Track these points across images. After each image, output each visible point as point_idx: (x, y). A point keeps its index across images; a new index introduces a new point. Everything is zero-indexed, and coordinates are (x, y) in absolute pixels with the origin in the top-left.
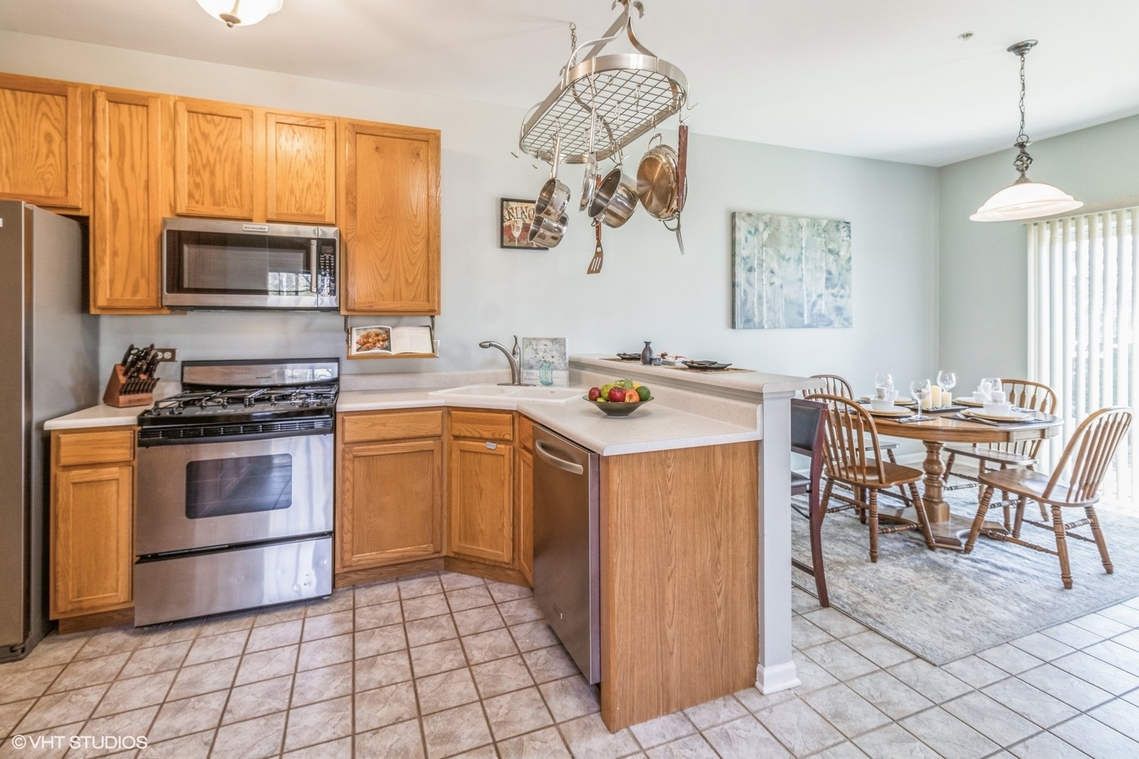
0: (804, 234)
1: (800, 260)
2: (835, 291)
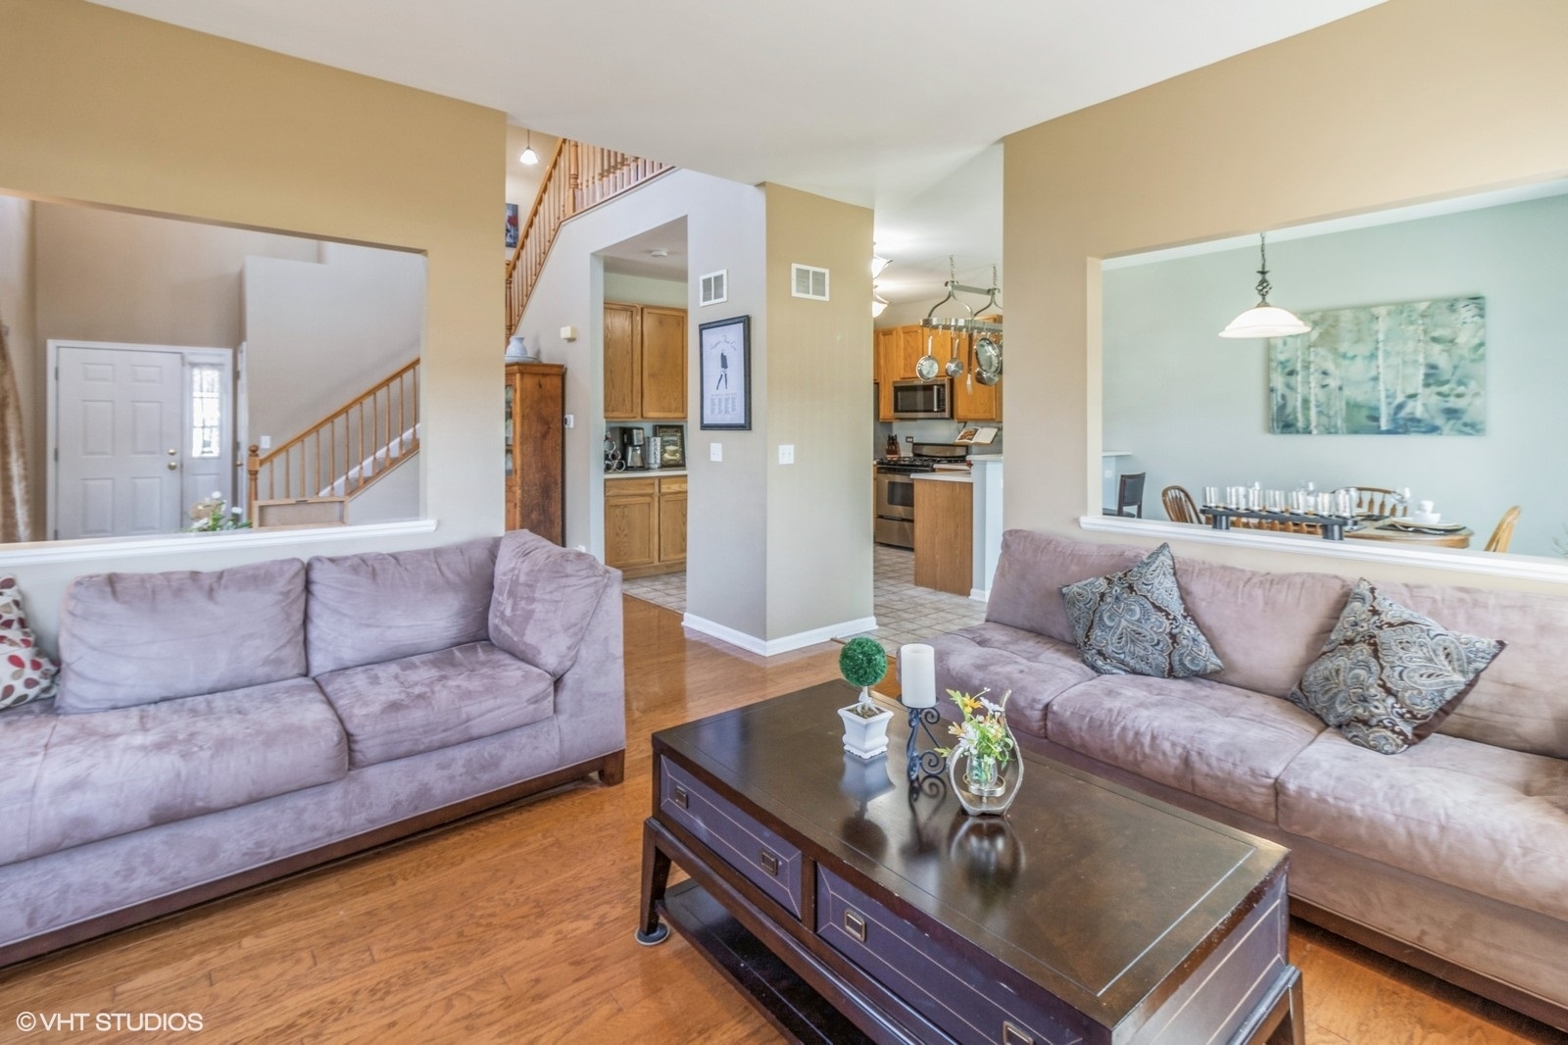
0: (1382, 326)
1: (1373, 356)
2: (1445, 389)
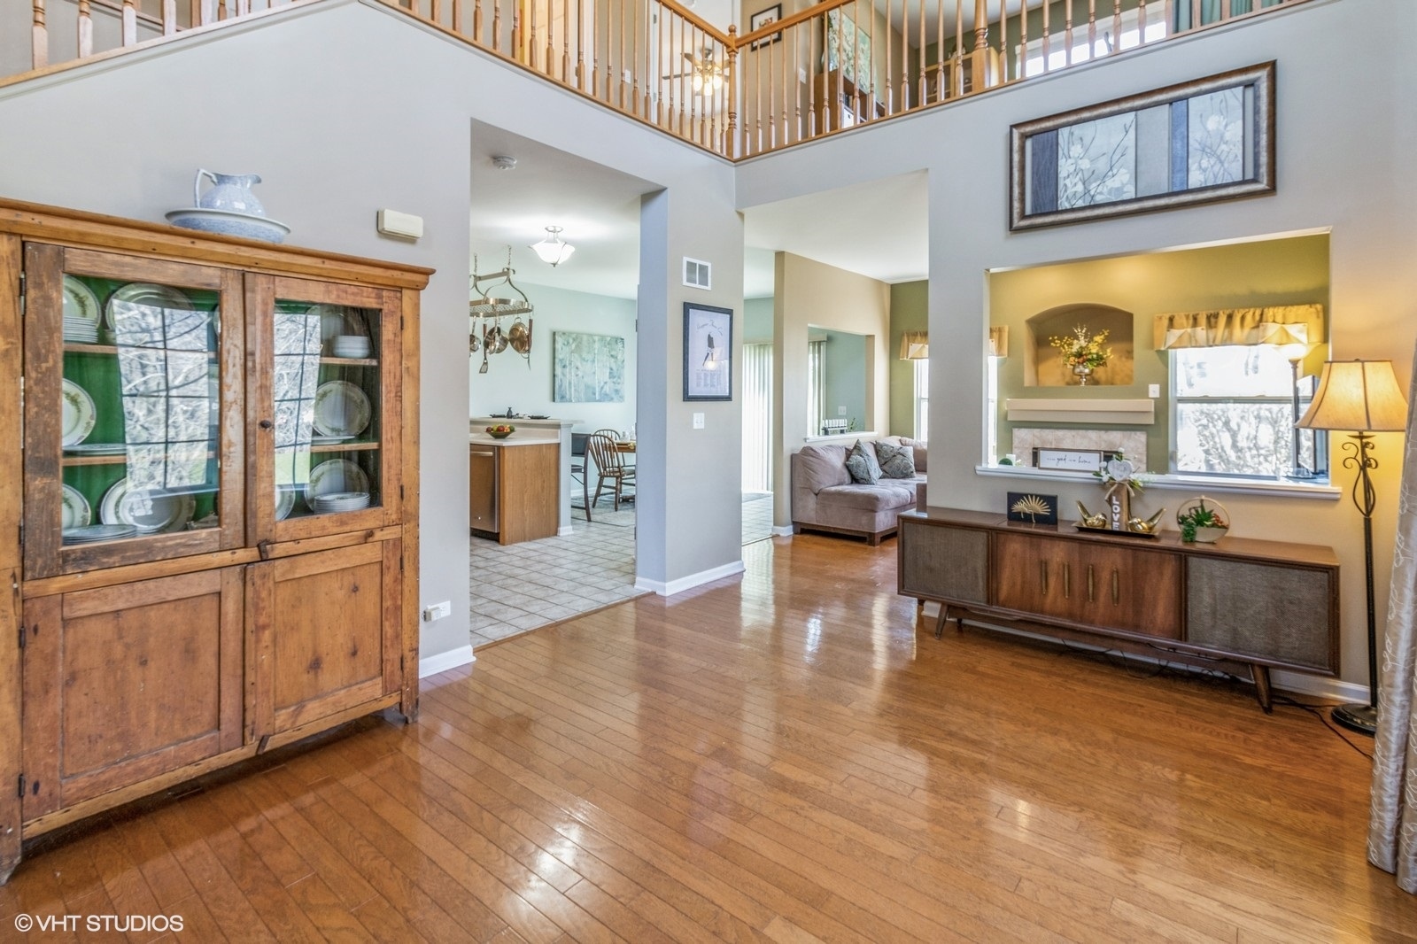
0: (597, 345)
1: (594, 361)
2: (615, 380)
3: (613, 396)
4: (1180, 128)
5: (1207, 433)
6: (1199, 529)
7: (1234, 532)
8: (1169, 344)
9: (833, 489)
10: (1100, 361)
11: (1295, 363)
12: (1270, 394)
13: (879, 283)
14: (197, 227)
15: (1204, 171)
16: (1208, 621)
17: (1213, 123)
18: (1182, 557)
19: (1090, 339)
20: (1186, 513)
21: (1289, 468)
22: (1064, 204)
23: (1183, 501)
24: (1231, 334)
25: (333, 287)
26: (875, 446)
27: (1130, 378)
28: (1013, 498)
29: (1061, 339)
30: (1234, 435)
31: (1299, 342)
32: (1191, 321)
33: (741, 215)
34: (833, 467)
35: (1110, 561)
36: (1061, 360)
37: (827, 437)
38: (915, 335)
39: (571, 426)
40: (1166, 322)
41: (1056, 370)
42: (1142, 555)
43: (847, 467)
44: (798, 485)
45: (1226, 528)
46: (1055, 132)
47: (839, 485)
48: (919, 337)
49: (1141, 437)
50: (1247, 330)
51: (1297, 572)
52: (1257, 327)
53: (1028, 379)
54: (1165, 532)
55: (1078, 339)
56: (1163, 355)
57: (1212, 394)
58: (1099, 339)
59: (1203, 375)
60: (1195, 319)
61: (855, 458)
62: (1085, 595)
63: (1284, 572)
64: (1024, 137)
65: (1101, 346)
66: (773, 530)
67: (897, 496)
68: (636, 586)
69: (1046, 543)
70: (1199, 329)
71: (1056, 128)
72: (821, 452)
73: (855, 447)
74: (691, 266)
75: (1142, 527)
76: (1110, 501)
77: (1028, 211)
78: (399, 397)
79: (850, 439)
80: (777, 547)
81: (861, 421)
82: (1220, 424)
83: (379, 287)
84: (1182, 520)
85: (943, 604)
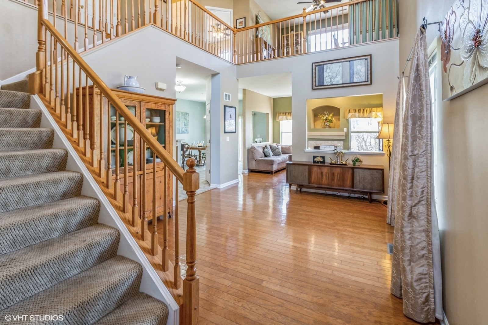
0: (180, 115)
1: (179, 120)
2: (186, 126)
3: (185, 131)
4: (351, 67)
5: (358, 141)
6: (356, 163)
7: (364, 163)
8: (349, 117)
9: (260, 159)
10: (331, 121)
11: (379, 123)
12: (373, 131)
13: (270, 98)
14: (128, 90)
15: (357, 78)
16: (358, 183)
17: (359, 67)
18: (353, 169)
19: (329, 115)
20: (353, 159)
21: (378, 150)
22: (325, 84)
23: (352, 156)
24: (364, 115)
25: (156, 105)
26: (270, 146)
27: (339, 126)
28: (314, 157)
29: (321, 115)
30: (365, 142)
31: (380, 117)
32: (354, 111)
33: (238, 80)
34: (260, 153)
35: (337, 171)
36: (321, 121)
37: (256, 144)
38: (281, 113)
39: (181, 141)
40: (348, 111)
41: (320, 124)
42: (344, 169)
43: (264, 152)
44: (250, 158)
45: (362, 162)
46: (323, 66)
47: (261, 157)
48: (282, 114)
49: (342, 142)
50: (368, 114)
51: (376, 171)
52: (370, 113)
53: (312, 127)
54: (349, 164)
55: (325, 115)
56: (347, 120)
57: (359, 131)
58: (331, 115)
59: (358, 124)
60: (355, 110)
61: (266, 150)
62: (332, 180)
63: (374, 171)
64: (316, 66)
65: (332, 117)
66: (243, 171)
67: (279, 160)
68: (211, 186)
69: (323, 168)
70: (356, 113)
71: (324, 65)
72: (256, 148)
73: (265, 146)
74: (226, 95)
75: (344, 163)
76: (337, 157)
77: (317, 85)
78: (169, 133)
79: (263, 144)
80: (244, 176)
81: (265, 139)
82: (362, 139)
83: (165, 104)
84: (353, 161)
85: (298, 185)
